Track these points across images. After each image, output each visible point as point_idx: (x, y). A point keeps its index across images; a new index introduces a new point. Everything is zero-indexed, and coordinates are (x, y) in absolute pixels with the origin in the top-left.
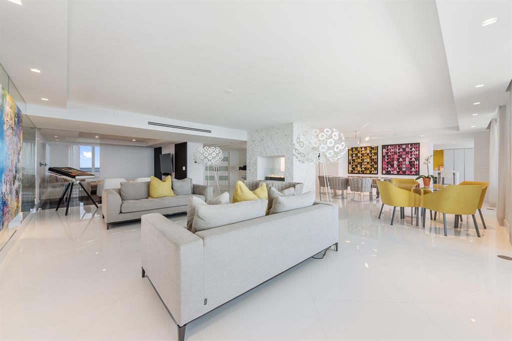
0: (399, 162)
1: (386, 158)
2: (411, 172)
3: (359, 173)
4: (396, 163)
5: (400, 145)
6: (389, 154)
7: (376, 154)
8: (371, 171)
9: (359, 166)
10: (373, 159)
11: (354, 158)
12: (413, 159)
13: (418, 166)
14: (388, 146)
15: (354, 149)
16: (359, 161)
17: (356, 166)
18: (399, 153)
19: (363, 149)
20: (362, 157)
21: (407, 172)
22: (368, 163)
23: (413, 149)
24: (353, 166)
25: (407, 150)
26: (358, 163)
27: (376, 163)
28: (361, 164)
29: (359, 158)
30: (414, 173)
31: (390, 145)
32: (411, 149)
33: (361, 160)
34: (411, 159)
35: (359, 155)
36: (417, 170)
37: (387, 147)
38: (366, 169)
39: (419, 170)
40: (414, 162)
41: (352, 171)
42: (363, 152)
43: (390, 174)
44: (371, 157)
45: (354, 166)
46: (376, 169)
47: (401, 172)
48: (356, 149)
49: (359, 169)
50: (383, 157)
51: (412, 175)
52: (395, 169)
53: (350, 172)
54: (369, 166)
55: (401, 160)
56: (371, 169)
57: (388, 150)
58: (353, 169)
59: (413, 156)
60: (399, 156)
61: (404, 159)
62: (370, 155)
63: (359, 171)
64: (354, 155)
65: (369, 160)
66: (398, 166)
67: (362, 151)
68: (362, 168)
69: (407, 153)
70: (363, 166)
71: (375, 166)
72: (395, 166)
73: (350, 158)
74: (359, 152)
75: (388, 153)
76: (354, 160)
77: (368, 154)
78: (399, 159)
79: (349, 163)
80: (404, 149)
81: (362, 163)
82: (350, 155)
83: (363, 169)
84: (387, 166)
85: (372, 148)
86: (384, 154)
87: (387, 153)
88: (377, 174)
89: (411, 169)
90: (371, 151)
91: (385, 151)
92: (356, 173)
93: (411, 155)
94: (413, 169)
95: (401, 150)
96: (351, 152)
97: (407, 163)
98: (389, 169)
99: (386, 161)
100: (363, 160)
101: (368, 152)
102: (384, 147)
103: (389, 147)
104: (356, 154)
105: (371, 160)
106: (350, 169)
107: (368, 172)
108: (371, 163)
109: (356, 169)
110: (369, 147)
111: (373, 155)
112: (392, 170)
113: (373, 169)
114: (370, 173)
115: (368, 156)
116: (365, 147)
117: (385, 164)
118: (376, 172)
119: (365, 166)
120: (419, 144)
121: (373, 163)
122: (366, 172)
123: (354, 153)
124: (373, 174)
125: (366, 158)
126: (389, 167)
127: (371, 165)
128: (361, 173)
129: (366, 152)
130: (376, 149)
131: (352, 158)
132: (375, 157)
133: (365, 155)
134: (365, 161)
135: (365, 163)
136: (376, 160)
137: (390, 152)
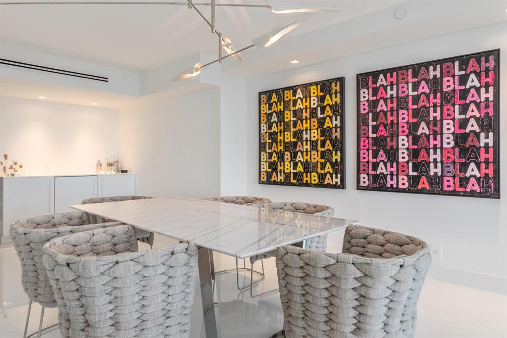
0: (416, 140)
1: (371, 123)
2: (464, 181)
3: (286, 183)
4: (404, 142)
5: (420, 65)
6: (382, 106)
7: (339, 110)
8: (322, 177)
9: (287, 155)
10: (330, 129)
11: (274, 129)
12: (473, 126)
13: (491, 156)
14: (375, 75)
15: (274, 98)
16: (289, 137)
17: (281, 156)
18: (416, 100)
19: (299, 94)
20: (295, 126)
21: (449, 183)
22: (314, 146)
23: (473, 80)
24: (270, 155)
25: (449, 84)
26: (287, 146)
27: (340, 145)
28: (291, 147)
29: (287, 127)
30: (477, 188)
31: (385, 72)
32: (463, 80)
33: (295, 134)
34: (463, 124)
35: (289, 117)
36: (490, 172)
37: (375, 82)
38: (308, 167)
39: (497, 172)
40: (477, 135)
41: (269, 175)
42: (299, 105)
43: (383, 188)
44: (322, 122)
45: (275, 158)
46: (339, 168)
47: (424, 183)
48: (280, 92)
49: (288, 167)
50: (361, 120)
51: (465, 194)
52: (404, 171)
53: (264, 177)
54: (316, 157)
55: (423, 129)
56: (323, 168)
57: (375, 92)
58: (273, 166)
59: (473, 111)
60: (416, 113)
61: (436, 127)
62: (320, 116)
63: (287, 175)
64: (274, 118)
65: (315, 135)
66: (414, 154)
67: (295, 103)
68: (295, 167)
69: (447, 99)
70: (299, 158)
71: (336, 157)
72: (403, 156)
73: (264, 127)
74: (287, 106)
75: (377, 102)
76: (273, 136)
77: (313, 113)
78: (416, 126)
79: (262, 147)
80: (435, 85)
81: (295, 144)
82: (264, 118)
83: (300, 168)
84: (375, 155)
85: (325, 86)
86: (365, 108)
87: (374, 104)
88: (342, 186)
89: (464, 167)
90: (322, 99)
91: (366, 95)
92: (281, 183)
93: (464, 109)
94: (472, 170)
95: (424, 88)
96: (265, 108)
97: (449, 142)
98: (381, 169)
99: (371, 135)
100: (298, 135)
101: (314, 103)
102: (363, 79)
103: (382, 81)
104: (280, 114)
105: (323, 132)
106: (265, 168)
107: (315, 178)
108: (323, 146)
109: (279, 168)
110: (316, 84)
111: (330, 113)
112: (392, 174)
113: (329, 168)
114: (321, 185)
115: (313, 120)
116: (306, 87)
117: (368, 150)
118: (339, 180)
119: (305, 157)
120: (496, 53)
121: (328, 146)
122: (308, 179)
123: (273, 110)
124: (329, 186)
125: (308, 125)
126: (379, 159)
127: (322, 152)
128: (292, 181)
129: (308, 104)
130: (338, 88)
131: (270, 128)
132: (334, 122)
133: (304, 115)
134: (305, 136)
135: (305, 147)
136: (338, 134)
137: (385, 100)
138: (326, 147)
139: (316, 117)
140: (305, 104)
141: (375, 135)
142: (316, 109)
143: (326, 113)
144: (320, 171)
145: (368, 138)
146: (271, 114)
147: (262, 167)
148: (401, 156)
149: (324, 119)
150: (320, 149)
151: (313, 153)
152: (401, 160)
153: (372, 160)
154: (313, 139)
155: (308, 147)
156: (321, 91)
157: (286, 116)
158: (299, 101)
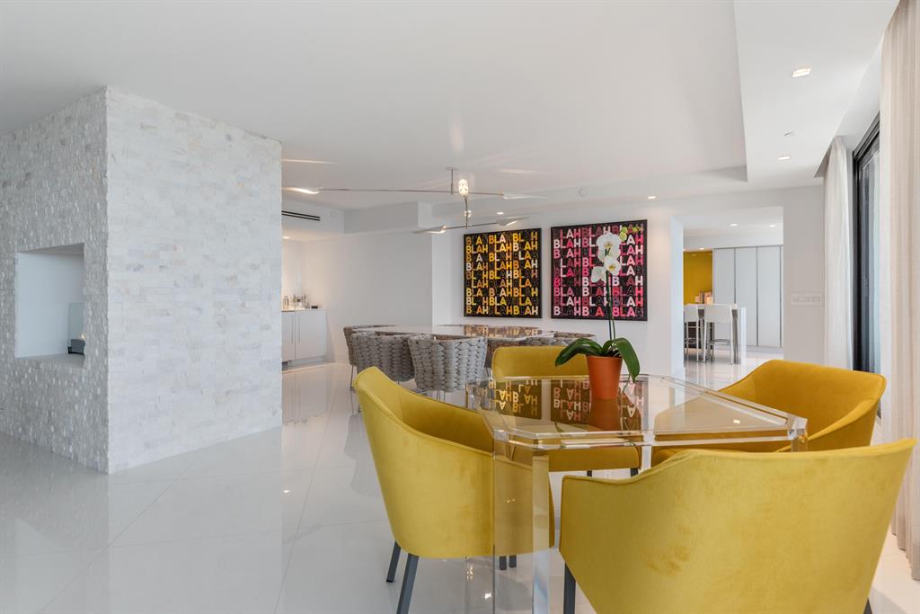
1: (562, 266)
2: (626, 310)
3: (491, 315)
4: (586, 281)
5: (599, 225)
6: (570, 254)
7: (537, 254)
8: (523, 309)
9: (492, 291)
10: (529, 270)
11: (479, 267)
12: (631, 272)
13: (641, 292)
14: (565, 229)
15: (479, 241)
16: (493, 275)
17: (485, 291)
18: (594, 250)
19: (503, 239)
20: (499, 265)
21: (615, 311)
22: (516, 283)
23: (631, 240)
24: (476, 291)
26: (491, 283)
27: (537, 283)
28: (496, 284)
29: (491, 266)
30: (633, 314)
31: (572, 228)
33: (499, 273)
34: (625, 269)
35: (493, 258)
36: (642, 303)
37: (565, 235)
38: (510, 301)
39: (645, 302)
40: (634, 277)
41: (474, 308)
42: (503, 248)
43: (571, 317)
44: (522, 264)
45: (480, 293)
46: (537, 301)
47: (600, 312)
48: (484, 236)
49: (493, 301)
50: (554, 263)
51: (626, 319)
52: (584, 302)
53: (469, 311)
54: (517, 293)
56: (523, 301)
57: (565, 242)
58: (478, 300)
59: (631, 261)
60: (594, 260)
62: (521, 258)
63: (492, 308)
64: (479, 258)
65: (517, 274)
66: (593, 290)
67: (499, 246)
68: (499, 301)
70: (503, 293)
71: (534, 292)
72: (586, 292)
73: (469, 266)
74: (491, 248)
75: (567, 250)
76: (478, 274)
77: (515, 256)
79: (467, 283)
81: (499, 282)
82: (469, 258)
83: (503, 302)
84: (565, 292)
85: (525, 234)
86: (557, 255)
87: (564, 252)
88: (539, 316)
89: (626, 299)
90: (522, 245)
91: (558, 244)
92: (486, 315)
93: (626, 259)
94: (631, 302)
96: (470, 249)
97: (616, 282)
98: (570, 302)
99: (562, 276)
100: (501, 273)
101: (516, 247)
102: (556, 232)
103: (570, 234)
104: (485, 256)
105: (524, 272)
106: (470, 302)
107: (516, 310)
108: (523, 283)
109: (484, 302)
110: (518, 232)
111: (529, 257)
112: (577, 306)
113: (528, 301)
114: (521, 316)
115: (515, 261)
116: (508, 234)
117: (560, 287)
118: (537, 312)
119: (508, 293)
120: (644, 223)
121: (528, 283)
122: (511, 311)
123: (478, 251)
124: (529, 316)
125: (511, 266)
126: (568, 294)
127: (523, 289)
128: (496, 313)
129: (510, 247)
130: (536, 237)
131: (475, 266)
132: (533, 264)
133: (507, 257)
134: (508, 275)
135: (508, 284)
136: (536, 274)
137: (573, 249)
138: (526, 285)
139: (517, 259)
140: (508, 248)
141: (565, 276)
142: (517, 253)
143: (526, 257)
144: (521, 304)
145: (560, 277)
146: (476, 255)
147: (467, 301)
148: (584, 292)
149: (525, 261)
150: (521, 286)
151: (515, 289)
152: (584, 295)
153: (563, 295)
154: (515, 277)
155: (511, 284)
156: (522, 238)
157: (490, 257)
158: (502, 245)
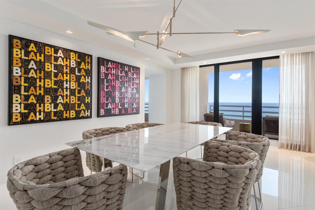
0: (121, 94)
1: (105, 84)
2: (133, 109)
4: (117, 94)
5: (122, 64)
6: (110, 77)
7: (89, 73)
8: (78, 113)
9: (48, 98)
10: (84, 84)
12: (135, 90)
13: (138, 101)
14: (108, 61)
15: (32, 48)
16: (50, 84)
17: (40, 99)
18: (121, 77)
19: (60, 54)
20: (56, 75)
22: (73, 92)
24: (27, 98)
25: (130, 75)
26: (47, 91)
27: (89, 93)
28: (53, 93)
29: (48, 75)
30: (136, 111)
32: (133, 74)
33: (56, 83)
34: (133, 89)
35: (49, 67)
36: (138, 106)
37: (107, 64)
38: (67, 107)
40: (136, 94)
41: (25, 116)
42: (60, 62)
44: (78, 78)
45: (32, 100)
46: (89, 106)
47: (123, 111)
48: (39, 45)
49: (49, 107)
50: (101, 81)
52: (116, 106)
53: (17, 118)
54: (74, 100)
55: (123, 90)
56: (79, 106)
57: (107, 69)
58: (30, 108)
59: (135, 86)
60: (121, 83)
61: (126, 90)
63: (48, 114)
64: (32, 65)
65: (74, 85)
67: (56, 59)
68: (56, 106)
69: (129, 80)
70: (60, 100)
71: (87, 100)
72: (117, 100)
73: (17, 71)
74: (48, 58)
75: (108, 74)
76: (31, 82)
77: (72, 71)
80: (126, 73)
81: (56, 90)
82: (17, 63)
83: (60, 108)
84: (107, 100)
85: (81, 56)
86: (103, 76)
87: (106, 75)
88: (90, 117)
90: (79, 64)
91: (103, 69)
94: (134, 105)
95: (124, 74)
97: (130, 95)
98: (110, 106)
99: (106, 90)
100: (59, 83)
101: (73, 64)
102: (102, 61)
103: (110, 65)
104: (40, 66)
105: (79, 85)
106: (18, 108)
107: (73, 114)
108: (79, 93)
109: (38, 108)
110: (75, 52)
111: (84, 74)
112: (113, 108)
113: (83, 107)
114: (77, 117)
115: (72, 75)
116: (67, 52)
117: (104, 97)
118: (89, 114)
119: (65, 100)
121: (83, 93)
122: (68, 115)
123: (30, 57)
124: (83, 118)
125: (68, 78)
126: (109, 101)
127: (79, 97)
128: (53, 118)
129: (68, 63)
130: (89, 60)
131: (27, 71)
132: (87, 80)
133: (65, 70)
134: (65, 86)
135: (65, 93)
136: (89, 87)
137: (111, 74)
138: (82, 94)
139: (75, 74)
140: (65, 63)
141: (107, 90)
142: (74, 68)
143: (82, 74)
145: (104, 91)
146: (29, 61)
147: (14, 108)
148: (116, 100)
149: (80, 76)
150: (77, 95)
151: (72, 97)
152: (116, 102)
153: (106, 102)
154: (72, 88)
155: (68, 93)
156: (78, 58)
157: (46, 67)
158: (60, 59)
